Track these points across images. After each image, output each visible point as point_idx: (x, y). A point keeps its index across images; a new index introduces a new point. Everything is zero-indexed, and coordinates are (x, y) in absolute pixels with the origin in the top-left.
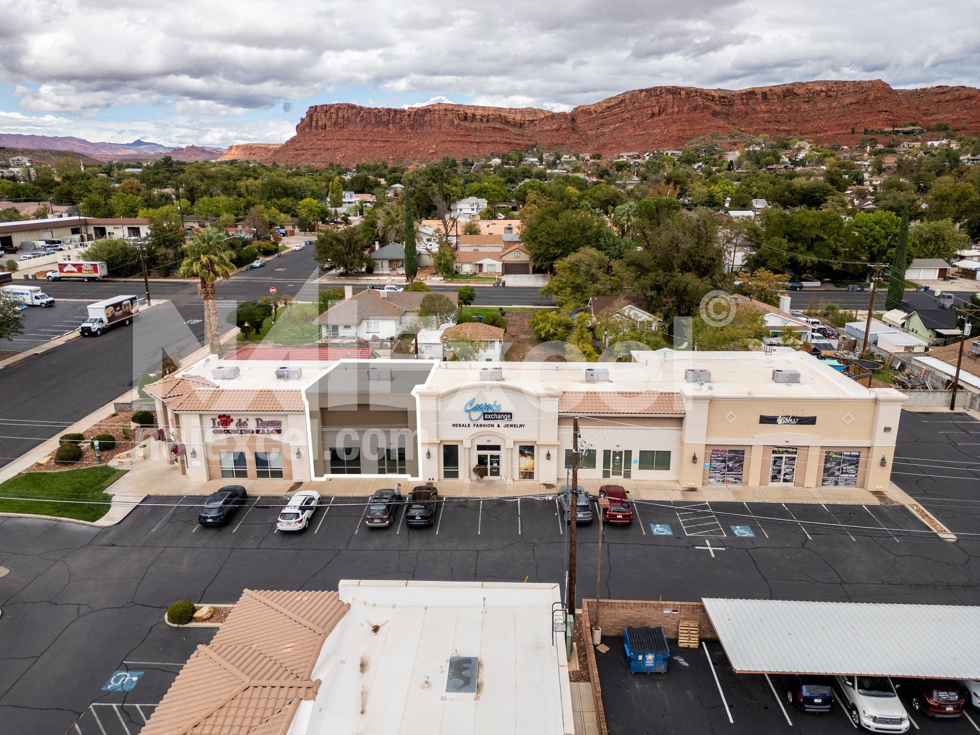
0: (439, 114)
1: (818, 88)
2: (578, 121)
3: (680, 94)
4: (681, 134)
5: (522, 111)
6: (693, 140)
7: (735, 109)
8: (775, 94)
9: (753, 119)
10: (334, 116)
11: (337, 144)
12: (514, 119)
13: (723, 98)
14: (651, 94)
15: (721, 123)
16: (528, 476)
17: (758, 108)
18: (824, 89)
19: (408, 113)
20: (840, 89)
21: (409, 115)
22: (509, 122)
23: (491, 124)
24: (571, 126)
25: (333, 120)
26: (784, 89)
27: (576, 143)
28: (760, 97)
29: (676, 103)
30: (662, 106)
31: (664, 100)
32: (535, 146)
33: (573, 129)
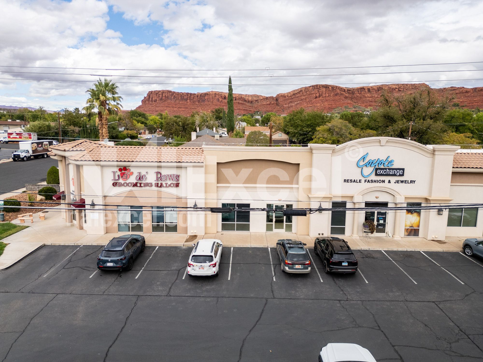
0: (212, 96)
1: (395, 87)
2: (279, 100)
3: (329, 88)
4: (330, 107)
5: (251, 96)
6: (336, 109)
7: (355, 96)
8: (374, 89)
9: (364, 100)
10: (161, 96)
11: (162, 108)
12: (248, 99)
13: (349, 90)
14: (315, 88)
15: (349, 101)
16: (413, 233)
17: (366, 96)
18: (397, 87)
19: (197, 95)
20: (405, 87)
21: (198, 96)
22: (246, 101)
23: (237, 101)
24: (276, 103)
25: (160, 98)
26: (378, 87)
27: (279, 110)
28: (367, 90)
29: (327, 92)
30: (321, 93)
31: (321, 90)
32: (258, 112)
33: (277, 104)
